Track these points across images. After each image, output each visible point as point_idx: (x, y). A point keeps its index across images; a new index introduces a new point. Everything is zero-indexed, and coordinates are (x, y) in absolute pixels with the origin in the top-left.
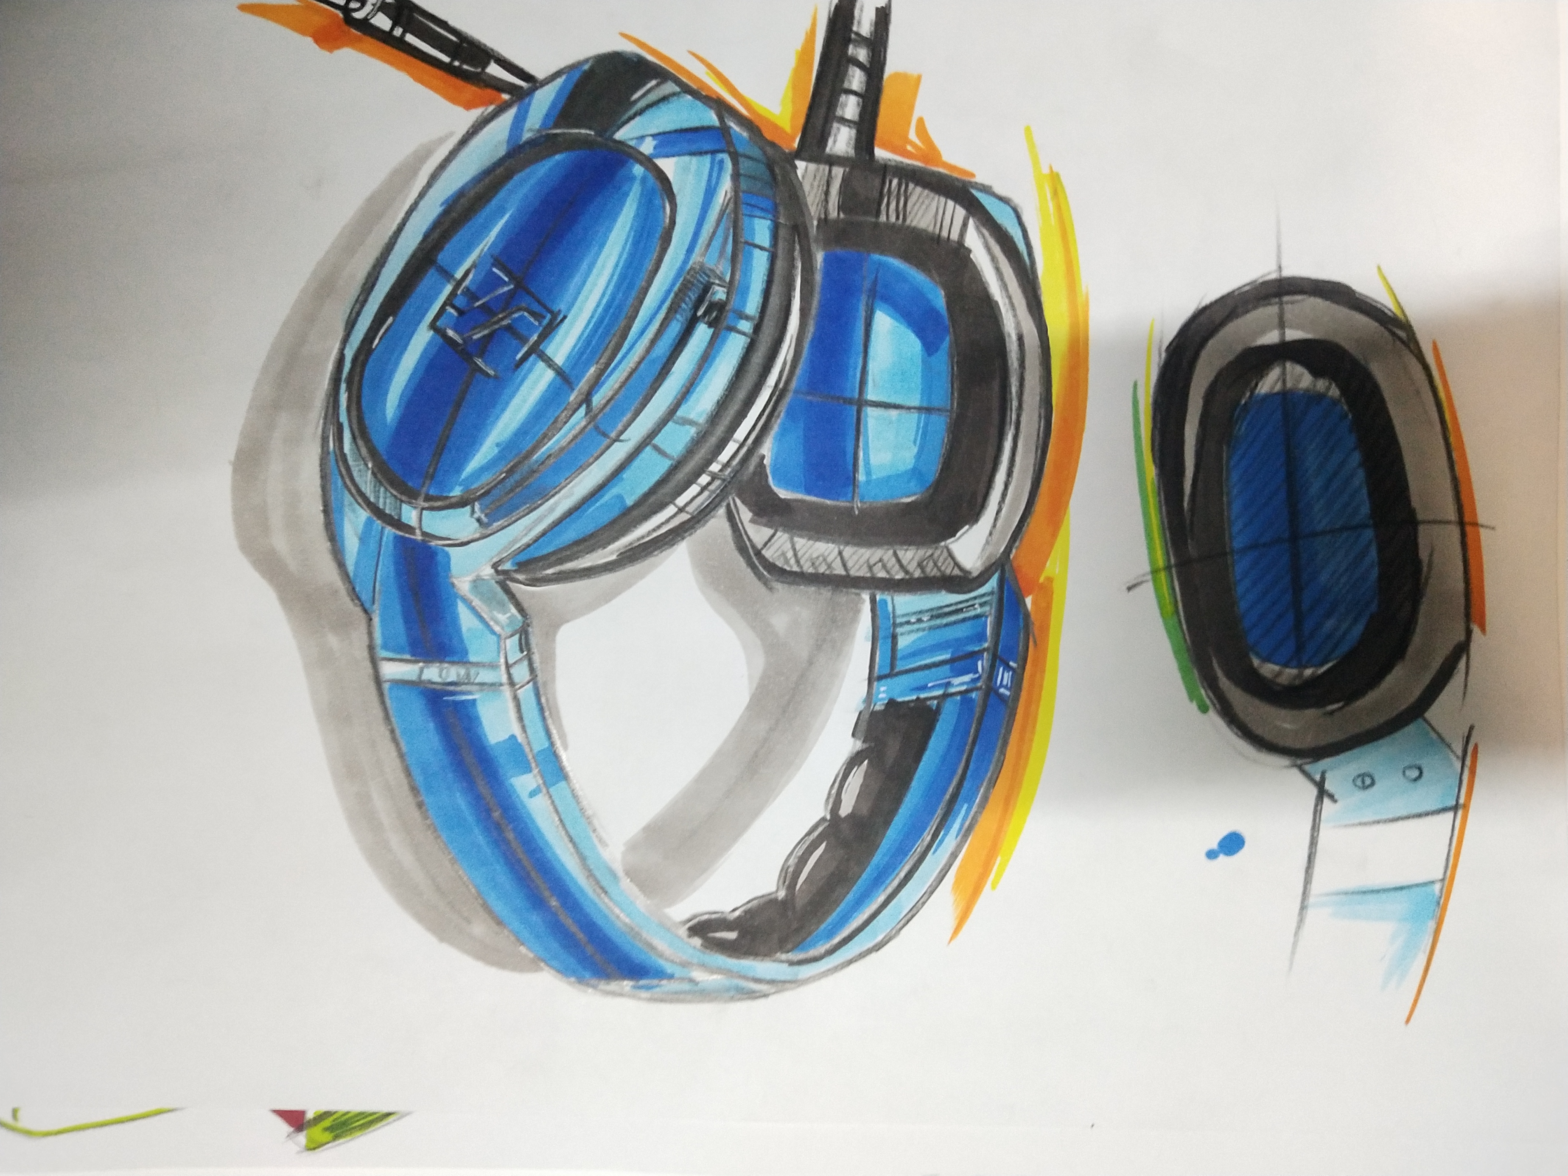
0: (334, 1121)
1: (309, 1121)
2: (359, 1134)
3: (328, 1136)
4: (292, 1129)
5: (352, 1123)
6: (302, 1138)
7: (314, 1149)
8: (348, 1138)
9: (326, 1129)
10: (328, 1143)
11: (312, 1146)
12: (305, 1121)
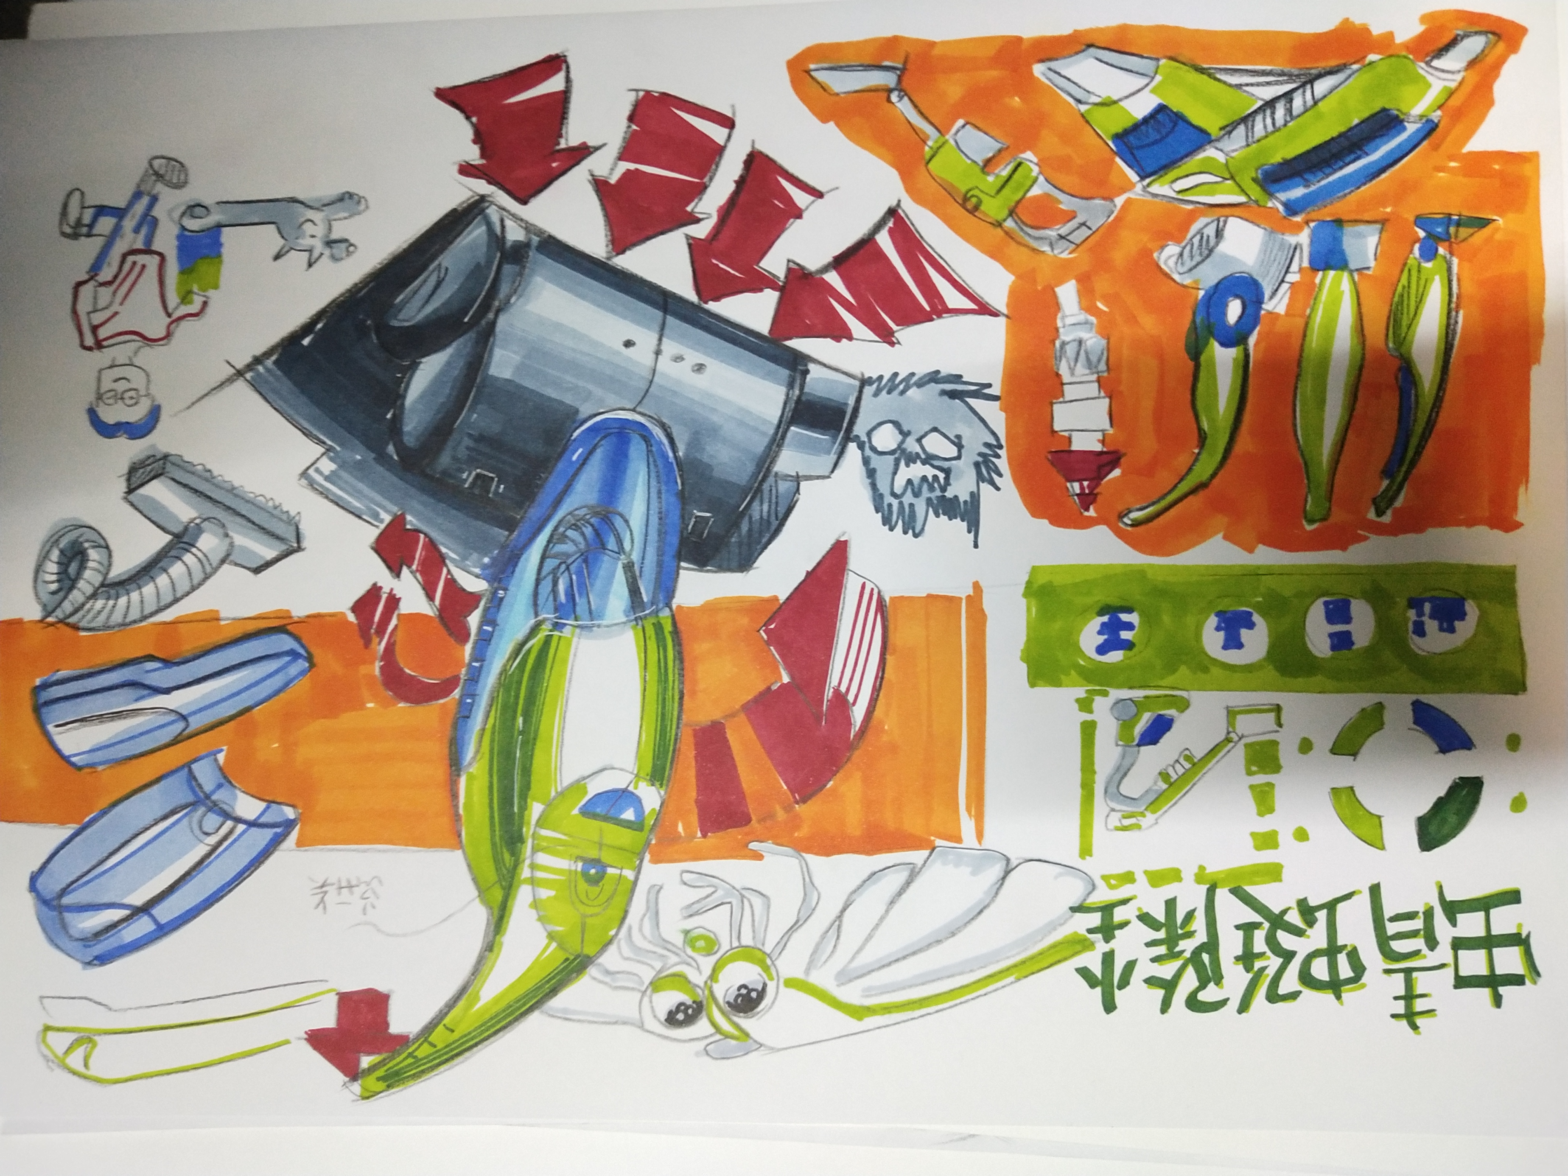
0: (386, 1071)
1: (364, 1071)
2: (411, 1083)
3: (382, 1085)
4: (347, 1079)
5: (405, 1073)
6: (356, 1087)
7: (368, 1098)
8: (400, 1088)
9: (379, 1079)
10: (381, 1092)
11: (367, 1094)
12: (360, 1070)
